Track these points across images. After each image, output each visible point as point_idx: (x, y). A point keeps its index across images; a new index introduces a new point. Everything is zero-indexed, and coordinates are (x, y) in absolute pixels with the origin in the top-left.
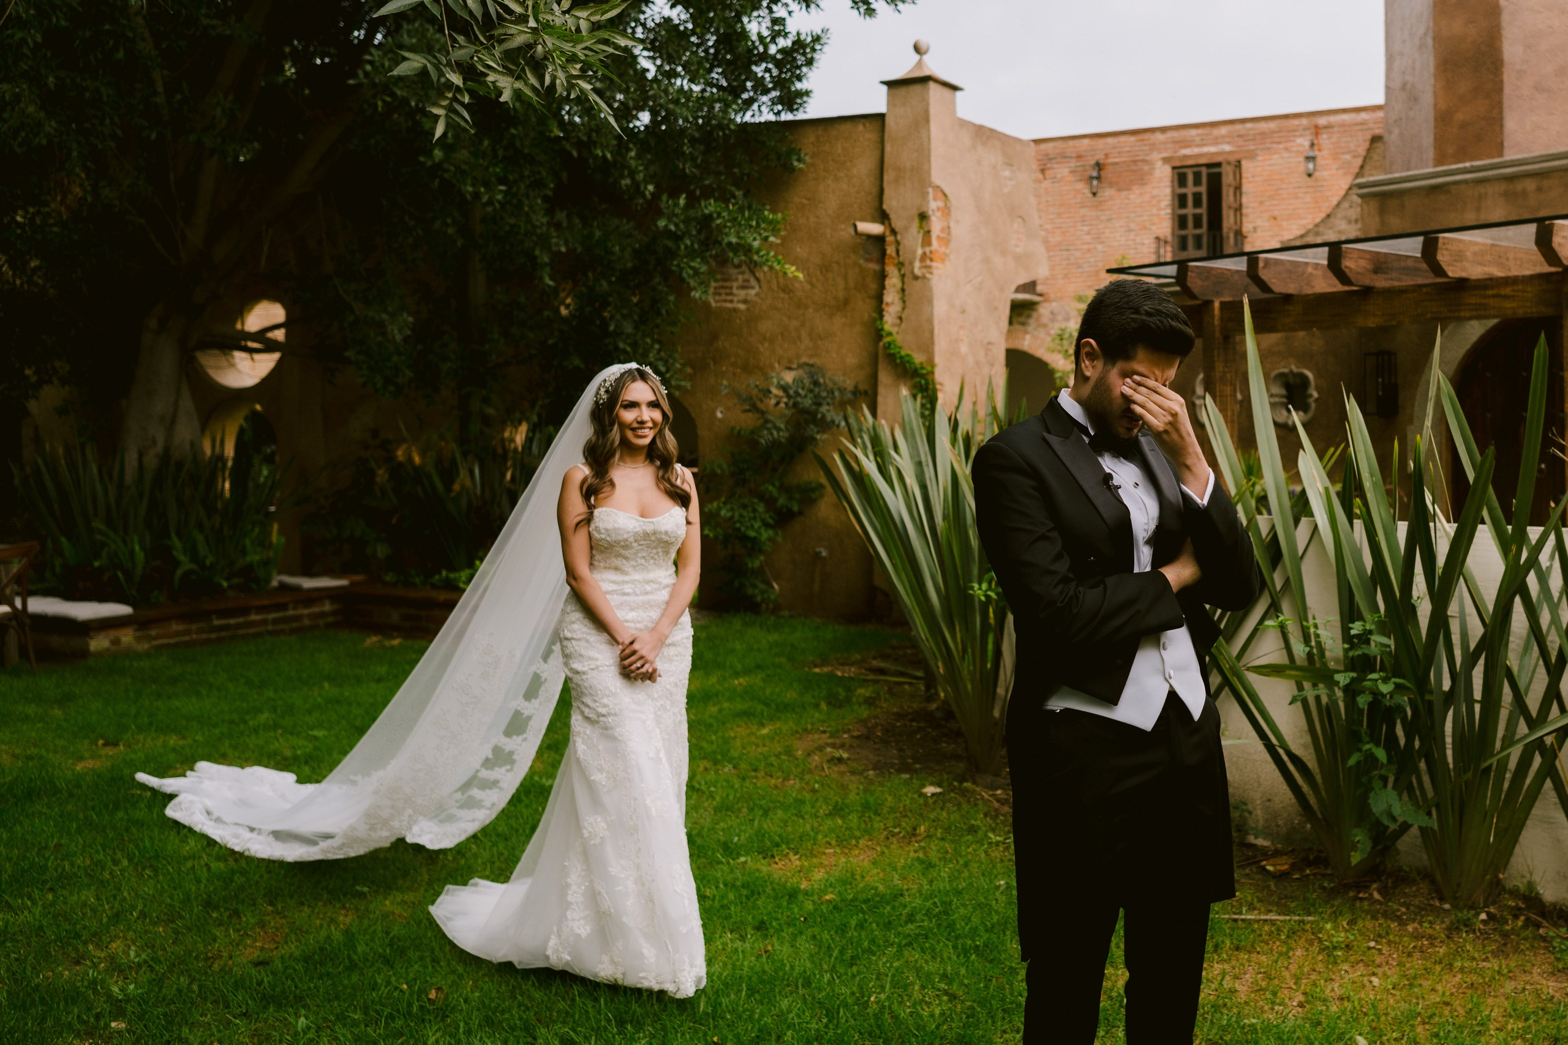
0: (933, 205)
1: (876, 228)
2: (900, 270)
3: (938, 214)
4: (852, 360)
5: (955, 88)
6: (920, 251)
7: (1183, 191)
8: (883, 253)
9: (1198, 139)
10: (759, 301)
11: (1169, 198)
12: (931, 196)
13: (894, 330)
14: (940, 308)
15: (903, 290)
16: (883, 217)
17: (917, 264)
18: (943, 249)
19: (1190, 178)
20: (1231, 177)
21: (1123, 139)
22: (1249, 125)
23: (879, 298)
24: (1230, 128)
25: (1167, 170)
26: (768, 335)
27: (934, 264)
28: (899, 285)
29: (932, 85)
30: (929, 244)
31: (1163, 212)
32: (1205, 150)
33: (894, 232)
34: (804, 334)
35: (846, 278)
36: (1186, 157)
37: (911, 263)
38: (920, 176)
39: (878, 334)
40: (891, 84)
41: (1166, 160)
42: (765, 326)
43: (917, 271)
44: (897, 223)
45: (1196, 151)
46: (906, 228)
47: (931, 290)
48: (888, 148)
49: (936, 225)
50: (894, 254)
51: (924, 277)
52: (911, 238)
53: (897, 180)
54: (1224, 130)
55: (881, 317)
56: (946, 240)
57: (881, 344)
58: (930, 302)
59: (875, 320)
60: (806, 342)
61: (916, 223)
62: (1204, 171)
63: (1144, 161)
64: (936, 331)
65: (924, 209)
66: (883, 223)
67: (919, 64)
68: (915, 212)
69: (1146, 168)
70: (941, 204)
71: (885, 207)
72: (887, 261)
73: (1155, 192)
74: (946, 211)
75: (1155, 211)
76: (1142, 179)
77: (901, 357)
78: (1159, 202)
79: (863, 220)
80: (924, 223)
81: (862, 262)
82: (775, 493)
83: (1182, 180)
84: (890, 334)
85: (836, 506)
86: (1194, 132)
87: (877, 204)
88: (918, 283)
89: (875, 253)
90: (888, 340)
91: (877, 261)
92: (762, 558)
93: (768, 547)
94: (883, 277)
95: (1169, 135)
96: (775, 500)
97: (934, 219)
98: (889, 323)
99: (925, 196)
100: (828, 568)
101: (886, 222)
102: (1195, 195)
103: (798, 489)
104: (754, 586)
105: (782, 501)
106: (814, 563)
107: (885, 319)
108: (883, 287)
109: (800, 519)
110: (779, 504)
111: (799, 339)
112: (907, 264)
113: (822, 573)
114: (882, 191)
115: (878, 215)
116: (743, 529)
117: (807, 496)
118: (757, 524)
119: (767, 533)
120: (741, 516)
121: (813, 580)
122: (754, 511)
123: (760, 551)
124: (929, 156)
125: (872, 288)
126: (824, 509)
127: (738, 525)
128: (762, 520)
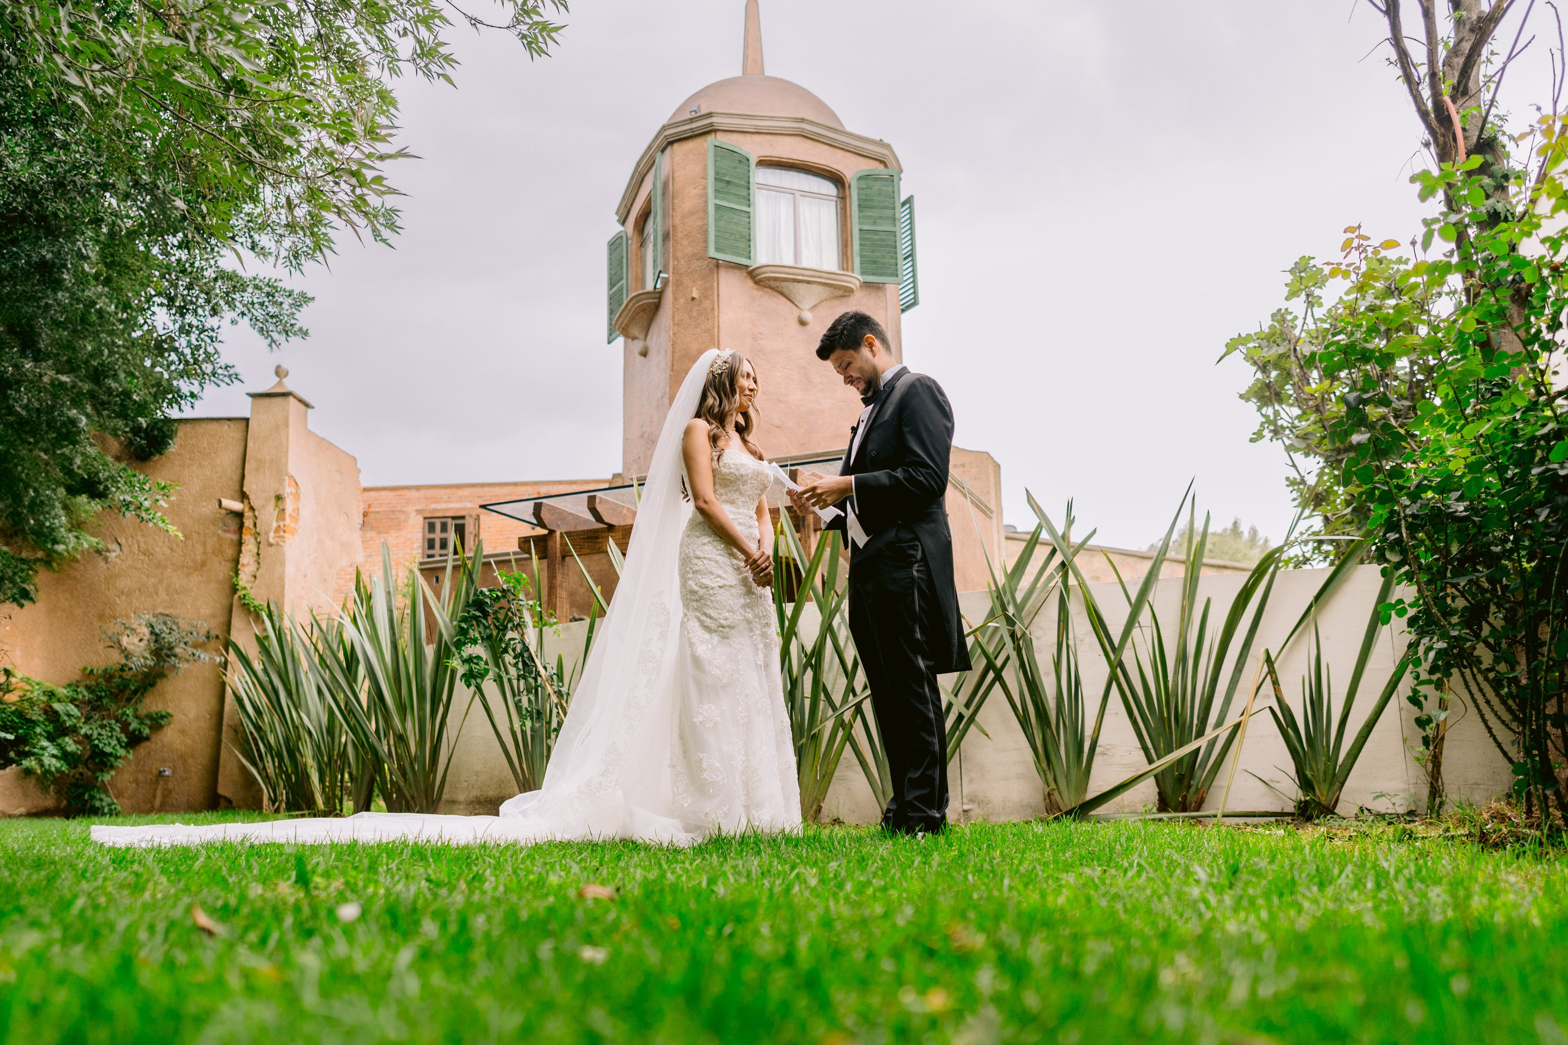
0: (288, 490)
1: (237, 506)
2: (256, 539)
3: (291, 497)
4: (206, 611)
5: (307, 405)
6: (275, 525)
7: (432, 536)
8: (241, 526)
9: (445, 497)
10: (119, 562)
11: (420, 541)
12: (287, 482)
13: (248, 586)
14: (290, 570)
15: (258, 554)
16: (243, 496)
17: (272, 534)
18: (293, 525)
19: (438, 527)
20: (472, 527)
21: (383, 493)
22: (487, 489)
23: (237, 561)
24: (471, 490)
25: (420, 519)
26: (126, 590)
27: (286, 535)
28: (255, 550)
29: (291, 398)
30: (284, 519)
31: (415, 552)
32: (451, 505)
33: (252, 509)
34: (161, 589)
35: (204, 544)
36: (435, 510)
37: (267, 533)
38: (279, 468)
39: (234, 589)
40: (254, 396)
41: (418, 512)
42: (123, 583)
43: (271, 540)
44: (254, 502)
45: (444, 506)
46: (264, 507)
47: (283, 554)
48: (250, 444)
49: (289, 505)
50: (251, 526)
51: (278, 544)
52: (267, 515)
53: (257, 469)
54: (466, 492)
55: (237, 574)
56: (296, 519)
57: (236, 597)
58: (283, 564)
59: (232, 577)
60: (163, 595)
61: (273, 501)
62: (449, 521)
63: (400, 511)
64: (286, 587)
65: (280, 492)
66: (242, 502)
67: (280, 383)
68: (272, 494)
69: (402, 517)
70: (294, 491)
71: (245, 489)
72: (244, 531)
73: (409, 536)
74: (297, 496)
75: (408, 550)
76: (398, 525)
77: (254, 607)
78: (412, 544)
79: (226, 498)
80: (280, 503)
81: (220, 532)
82: (131, 718)
83: (431, 527)
84: (245, 588)
85: (183, 732)
86: (442, 491)
87: (237, 487)
88: (273, 549)
89: (233, 524)
90: (244, 592)
91: (235, 532)
92: (113, 773)
93: (120, 763)
94: (240, 543)
95: (423, 492)
96: (130, 724)
97: (288, 500)
98: (244, 579)
99: (281, 482)
100: (170, 786)
101: (246, 501)
102: (441, 539)
103: (149, 716)
104: (101, 800)
105: (134, 725)
106: (157, 781)
107: (240, 577)
108: (240, 551)
109: (147, 743)
110: (131, 728)
111: (157, 593)
112: (263, 534)
113: (164, 789)
114: (243, 477)
115: (237, 495)
116: (101, 745)
117: (157, 722)
118: (114, 742)
119: (121, 752)
120: (100, 734)
121: (154, 797)
122: (112, 730)
123: (112, 767)
124: (287, 452)
125: (230, 552)
126: (170, 735)
127: (96, 742)
128: (118, 739)
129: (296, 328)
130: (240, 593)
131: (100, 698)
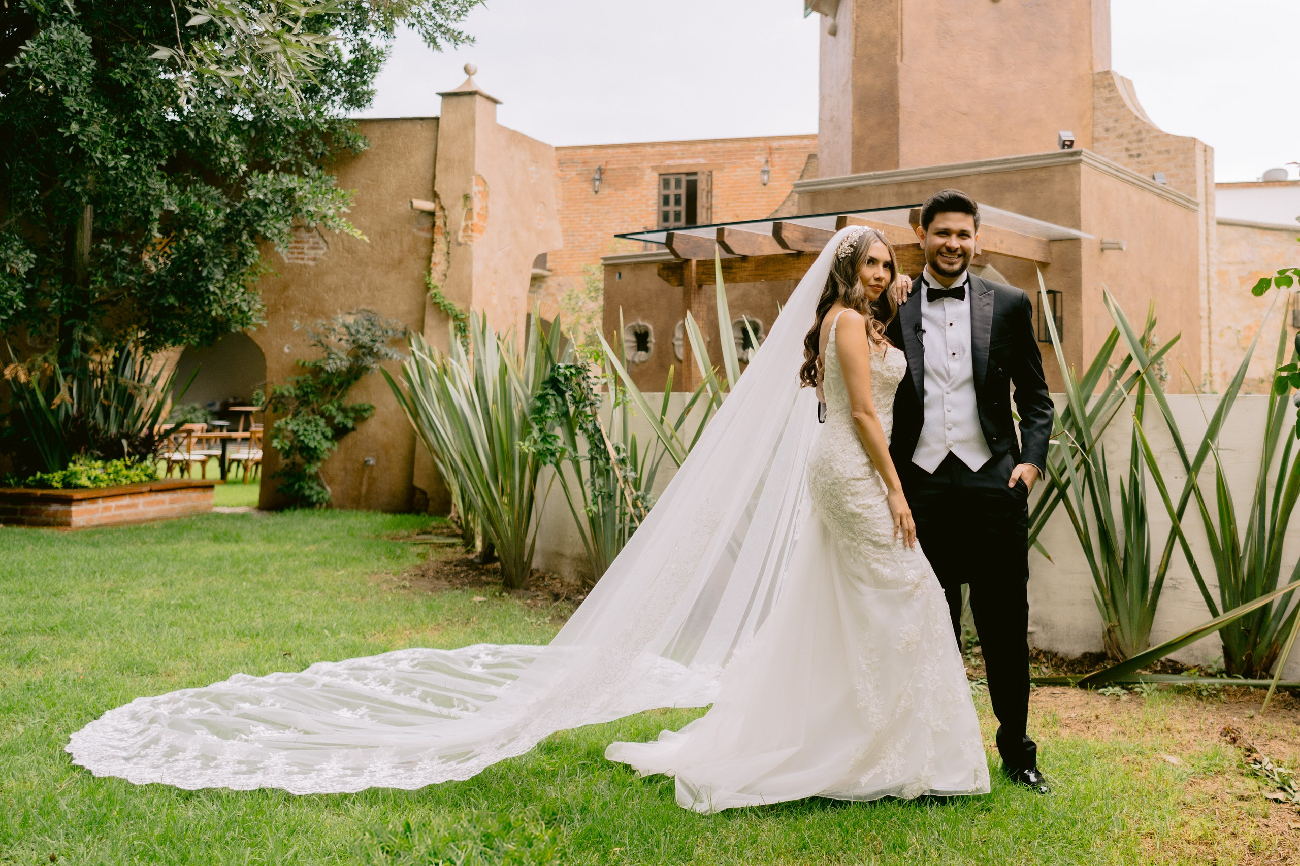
0: (475, 189)
1: (428, 205)
2: (446, 238)
3: (479, 196)
4: (405, 306)
5: (495, 101)
6: (463, 224)
7: (666, 192)
8: (434, 225)
9: (679, 153)
10: (326, 259)
11: (656, 197)
12: (474, 182)
13: (439, 284)
14: (477, 270)
15: (448, 253)
16: (435, 196)
17: (460, 234)
18: (482, 223)
19: (673, 183)
20: (704, 184)
21: (620, 150)
22: (719, 145)
23: (429, 259)
24: (705, 146)
25: (655, 175)
26: (333, 286)
27: (474, 234)
28: (445, 250)
29: (478, 97)
30: (471, 219)
31: (650, 209)
32: (685, 162)
33: (443, 209)
34: (363, 286)
35: (401, 243)
36: (669, 166)
37: (456, 233)
38: (466, 165)
39: (426, 286)
40: (444, 95)
41: (654, 168)
42: (330, 280)
43: (460, 239)
44: (445, 201)
45: (678, 162)
46: (453, 206)
47: (471, 254)
48: (440, 145)
49: (477, 204)
50: (442, 225)
51: (466, 244)
52: (456, 214)
53: (446, 169)
54: (699, 148)
55: (429, 273)
56: (484, 217)
57: (429, 295)
58: (470, 263)
59: (424, 276)
60: (365, 292)
61: (461, 201)
62: (684, 177)
63: (636, 168)
64: (474, 289)
65: (468, 192)
66: (434, 201)
67: (469, 81)
68: (461, 194)
69: (638, 174)
70: (481, 188)
71: (436, 189)
72: (436, 230)
73: (645, 192)
74: (485, 195)
75: (644, 207)
76: (634, 182)
77: (445, 305)
78: (648, 200)
79: (417, 198)
80: (468, 203)
81: (415, 231)
82: (334, 412)
83: (666, 184)
84: (436, 287)
85: (385, 424)
86: (676, 148)
87: (430, 186)
88: (461, 248)
89: (427, 224)
90: (434, 291)
91: (428, 230)
92: (319, 464)
93: (326, 456)
94: (432, 242)
95: (657, 149)
96: (334, 418)
97: (475, 199)
98: (435, 278)
99: (469, 181)
100: (375, 474)
101: (437, 201)
102: (676, 196)
103: (353, 409)
104: (311, 488)
105: (339, 418)
106: (363, 470)
107: (432, 275)
108: (432, 251)
109: (353, 434)
110: (336, 421)
111: (360, 290)
112: (452, 233)
113: (369, 478)
114: (434, 177)
115: (430, 194)
116: (306, 441)
117: (360, 415)
118: (319, 437)
119: (326, 444)
120: (305, 430)
121: (361, 484)
122: (317, 425)
123: (319, 459)
124: (474, 151)
125: (423, 250)
126: (373, 427)
127: (302, 438)
128: (323, 434)
129: (463, 37)
130: (433, 292)
131: (306, 394)
